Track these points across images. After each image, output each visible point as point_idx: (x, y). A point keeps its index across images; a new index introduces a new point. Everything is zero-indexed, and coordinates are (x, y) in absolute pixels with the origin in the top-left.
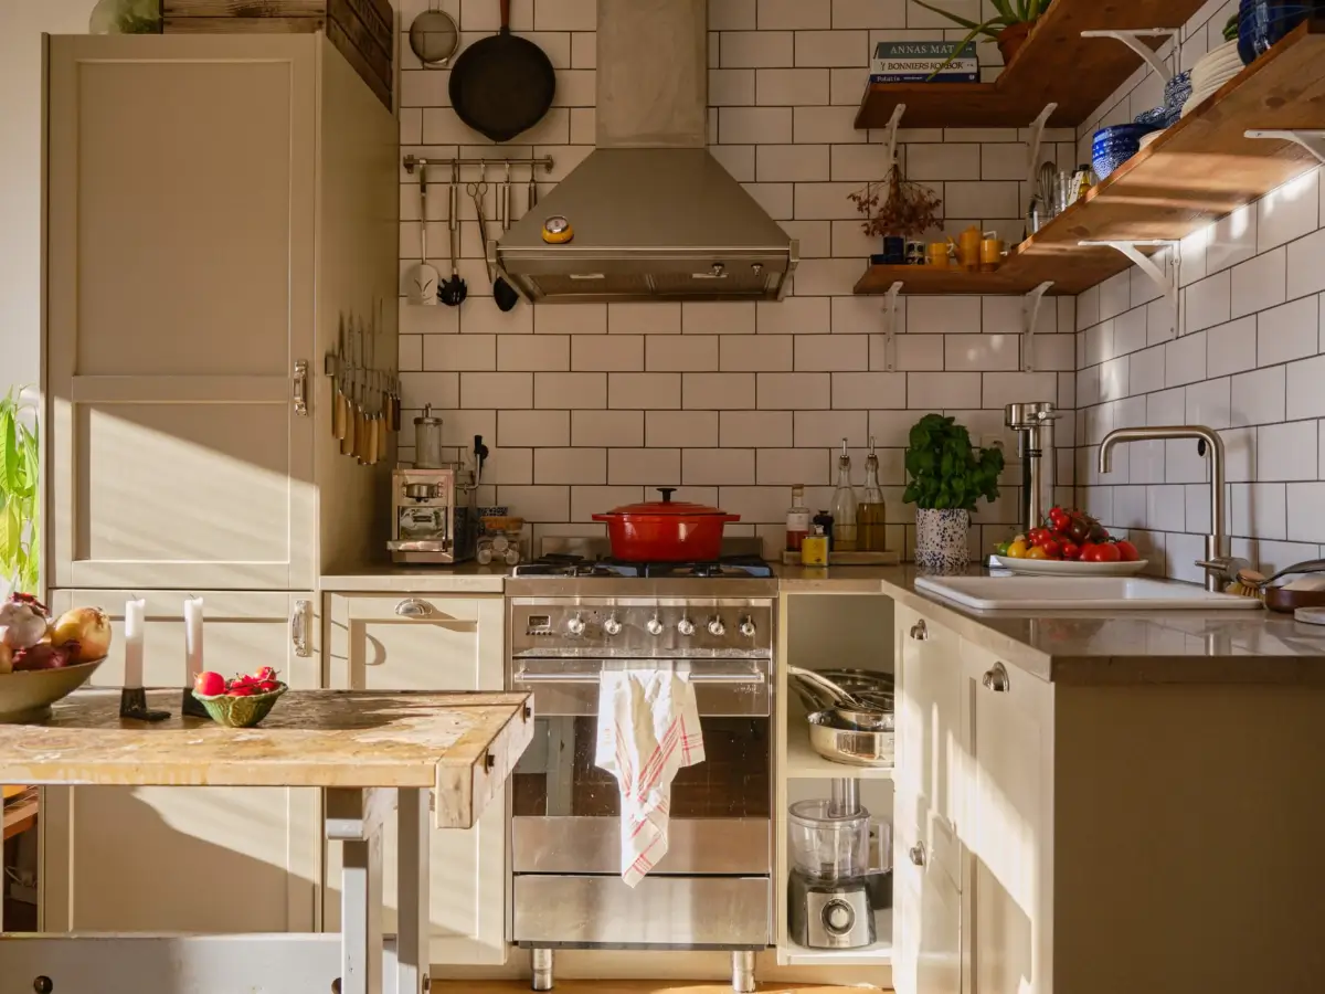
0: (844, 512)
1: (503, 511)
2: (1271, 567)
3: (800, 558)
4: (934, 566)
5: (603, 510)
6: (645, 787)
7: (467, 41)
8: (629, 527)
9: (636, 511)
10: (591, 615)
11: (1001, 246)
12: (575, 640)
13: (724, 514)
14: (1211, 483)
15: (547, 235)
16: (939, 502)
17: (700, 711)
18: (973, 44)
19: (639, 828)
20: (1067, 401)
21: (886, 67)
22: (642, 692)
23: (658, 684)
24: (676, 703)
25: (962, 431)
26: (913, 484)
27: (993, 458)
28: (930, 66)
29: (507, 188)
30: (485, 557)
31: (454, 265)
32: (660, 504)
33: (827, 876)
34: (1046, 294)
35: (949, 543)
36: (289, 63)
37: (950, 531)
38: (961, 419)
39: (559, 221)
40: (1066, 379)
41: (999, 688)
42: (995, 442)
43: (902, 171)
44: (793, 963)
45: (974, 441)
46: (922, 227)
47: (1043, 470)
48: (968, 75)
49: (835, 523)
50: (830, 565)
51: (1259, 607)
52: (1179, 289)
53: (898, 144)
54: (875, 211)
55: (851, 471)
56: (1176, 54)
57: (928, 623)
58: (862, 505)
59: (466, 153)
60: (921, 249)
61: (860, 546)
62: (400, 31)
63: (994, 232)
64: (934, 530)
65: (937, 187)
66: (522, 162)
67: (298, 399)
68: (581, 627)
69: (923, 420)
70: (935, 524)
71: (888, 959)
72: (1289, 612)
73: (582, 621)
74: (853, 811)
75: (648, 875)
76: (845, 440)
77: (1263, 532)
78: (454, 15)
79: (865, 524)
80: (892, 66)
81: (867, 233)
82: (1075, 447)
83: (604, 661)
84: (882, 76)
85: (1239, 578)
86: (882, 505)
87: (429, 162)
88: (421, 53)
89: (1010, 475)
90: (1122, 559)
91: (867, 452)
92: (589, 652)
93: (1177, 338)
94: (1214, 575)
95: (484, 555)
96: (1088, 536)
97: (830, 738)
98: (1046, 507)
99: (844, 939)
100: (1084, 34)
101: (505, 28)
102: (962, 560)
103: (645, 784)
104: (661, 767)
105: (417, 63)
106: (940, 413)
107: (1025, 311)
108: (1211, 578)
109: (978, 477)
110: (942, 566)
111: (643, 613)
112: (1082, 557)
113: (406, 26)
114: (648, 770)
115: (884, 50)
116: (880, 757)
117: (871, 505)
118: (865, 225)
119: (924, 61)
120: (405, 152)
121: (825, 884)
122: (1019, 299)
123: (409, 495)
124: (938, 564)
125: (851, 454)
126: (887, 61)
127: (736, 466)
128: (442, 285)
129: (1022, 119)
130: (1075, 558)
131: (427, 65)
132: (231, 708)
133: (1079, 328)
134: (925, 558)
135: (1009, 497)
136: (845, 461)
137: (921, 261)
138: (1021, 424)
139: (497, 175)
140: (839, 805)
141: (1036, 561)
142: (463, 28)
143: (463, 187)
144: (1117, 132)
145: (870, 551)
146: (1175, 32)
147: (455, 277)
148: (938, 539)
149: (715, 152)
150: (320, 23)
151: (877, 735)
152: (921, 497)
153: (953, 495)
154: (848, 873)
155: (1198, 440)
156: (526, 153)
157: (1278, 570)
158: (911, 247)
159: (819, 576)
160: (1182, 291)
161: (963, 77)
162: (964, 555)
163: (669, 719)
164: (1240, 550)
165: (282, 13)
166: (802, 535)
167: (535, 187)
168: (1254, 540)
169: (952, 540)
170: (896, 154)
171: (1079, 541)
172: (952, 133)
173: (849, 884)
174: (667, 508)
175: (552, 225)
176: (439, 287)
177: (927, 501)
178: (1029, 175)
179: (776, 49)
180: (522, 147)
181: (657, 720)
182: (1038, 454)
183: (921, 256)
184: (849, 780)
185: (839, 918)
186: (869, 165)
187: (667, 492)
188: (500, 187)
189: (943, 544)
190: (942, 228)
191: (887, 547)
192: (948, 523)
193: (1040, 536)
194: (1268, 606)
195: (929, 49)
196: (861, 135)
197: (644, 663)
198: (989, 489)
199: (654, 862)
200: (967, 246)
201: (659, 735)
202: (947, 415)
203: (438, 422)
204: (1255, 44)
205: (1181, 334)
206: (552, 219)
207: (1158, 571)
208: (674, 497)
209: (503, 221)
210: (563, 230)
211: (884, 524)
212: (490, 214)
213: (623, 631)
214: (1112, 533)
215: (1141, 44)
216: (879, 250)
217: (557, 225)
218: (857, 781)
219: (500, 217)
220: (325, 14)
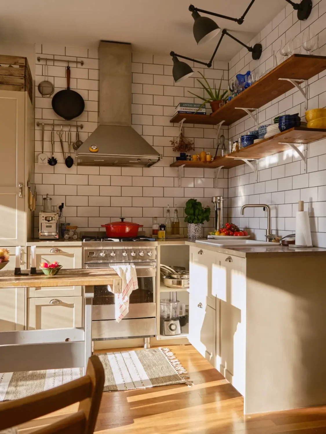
0: (168, 224)
1: (69, 224)
2: (281, 237)
3: (157, 237)
4: (193, 238)
5: (104, 224)
6: (124, 296)
7: (57, 91)
8: (112, 228)
9: (114, 224)
10: (107, 251)
11: (211, 157)
12: (102, 258)
13: (139, 225)
14: (268, 217)
15: (91, 150)
16: (195, 221)
17: (137, 276)
18: (205, 105)
19: (121, 306)
20: (226, 196)
21: (182, 109)
22: (123, 271)
23: (127, 269)
24: (132, 274)
25: (199, 204)
26: (187, 217)
27: (208, 210)
28: (194, 110)
29: (69, 133)
30: (67, 237)
31: (53, 154)
32: (120, 222)
33: (168, 317)
34: (222, 168)
35: (197, 232)
36: (16, 99)
37: (197, 229)
38: (198, 200)
39: (95, 146)
40: (226, 190)
41: (230, 261)
42: (208, 206)
43: (183, 134)
44: (162, 339)
45: (202, 206)
46: (189, 150)
47: (221, 214)
48: (203, 113)
49: (166, 227)
50: (166, 238)
51: (280, 245)
52: (258, 171)
53: (182, 127)
54: (176, 145)
55: (170, 213)
56: (257, 115)
57: (203, 250)
58: (173, 222)
59: (56, 122)
60: (190, 156)
61: (173, 233)
62: (35, 86)
63: (209, 153)
64: (193, 228)
65: (192, 139)
66: (74, 126)
67: (20, 193)
68: (104, 255)
69: (189, 200)
70: (193, 227)
71: (186, 336)
72: (287, 245)
73: (104, 253)
74: (175, 301)
75: (122, 319)
76: (168, 205)
77: (279, 229)
78: (53, 83)
79: (174, 227)
80: (183, 109)
81: (174, 150)
82: (228, 208)
83: (110, 264)
84: (181, 111)
85: (275, 239)
86: (179, 223)
87: (45, 124)
88: (42, 92)
89: (213, 214)
90: (244, 235)
91: (175, 209)
92: (106, 261)
93: (257, 183)
94: (268, 238)
95: (66, 236)
96: (235, 230)
97: (169, 282)
98: (221, 223)
99: (173, 333)
100: (235, 108)
101: (68, 87)
102: (201, 236)
103: (124, 295)
104: (128, 290)
105: (40, 95)
106: (193, 198)
107: (215, 172)
108: (268, 239)
109: (205, 215)
110: (195, 238)
111: (122, 251)
112: (234, 235)
113: (37, 84)
114: (125, 290)
115: (182, 105)
116: (183, 286)
117: (176, 223)
118: (174, 148)
119: (192, 108)
120: (36, 121)
121: (168, 319)
122: (213, 170)
123: (46, 220)
124: (194, 237)
125: (170, 209)
126: (182, 108)
127: (138, 212)
128: (49, 160)
129: (215, 123)
130: (232, 235)
131: (43, 96)
132: (52, 271)
133: (229, 177)
134: (191, 236)
135: (212, 220)
136: (168, 211)
137: (190, 160)
138: (216, 202)
139: (66, 129)
140: (172, 300)
141: (222, 236)
142: (55, 86)
143: (55, 132)
144: (247, 136)
145: (176, 234)
146: (257, 109)
147: (53, 158)
148: (194, 231)
149: (133, 126)
150: (23, 87)
151: (183, 281)
152: (190, 220)
153: (198, 220)
154: (174, 316)
155: (263, 207)
156: (74, 123)
157: (283, 237)
158: (187, 156)
159: (163, 241)
160: (259, 172)
161: (202, 113)
162: (201, 235)
163: (130, 278)
164: (274, 233)
165: (10, 84)
166: (157, 231)
167: (78, 133)
168: (277, 230)
169: (198, 231)
170: (182, 130)
171: (233, 231)
172: (196, 125)
173: (174, 319)
174: (122, 223)
175: (93, 147)
176: (48, 160)
177: (191, 221)
178: (216, 137)
179: (148, 99)
180: (74, 122)
181: (127, 278)
182: (220, 209)
183: (190, 158)
184: (174, 292)
185: (173, 327)
186: (174, 132)
187: (122, 219)
188: (67, 133)
189: (196, 232)
190: (194, 150)
191: (180, 234)
192: (197, 227)
193: (224, 230)
194: (282, 244)
195: (193, 105)
196: (172, 124)
197: (121, 264)
198: (207, 219)
199: (124, 316)
200: (202, 156)
201: (128, 282)
202: (195, 199)
203: (51, 199)
204: (282, 126)
205: (259, 182)
206: (92, 145)
207: (253, 238)
208: (124, 220)
209: (68, 142)
210: (96, 149)
211: (179, 227)
212: (64, 140)
213: (116, 256)
214: (240, 229)
215: (249, 111)
216: (179, 156)
217: (94, 147)
218: (176, 292)
219: (67, 141)
220: (24, 85)
